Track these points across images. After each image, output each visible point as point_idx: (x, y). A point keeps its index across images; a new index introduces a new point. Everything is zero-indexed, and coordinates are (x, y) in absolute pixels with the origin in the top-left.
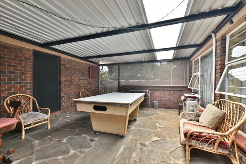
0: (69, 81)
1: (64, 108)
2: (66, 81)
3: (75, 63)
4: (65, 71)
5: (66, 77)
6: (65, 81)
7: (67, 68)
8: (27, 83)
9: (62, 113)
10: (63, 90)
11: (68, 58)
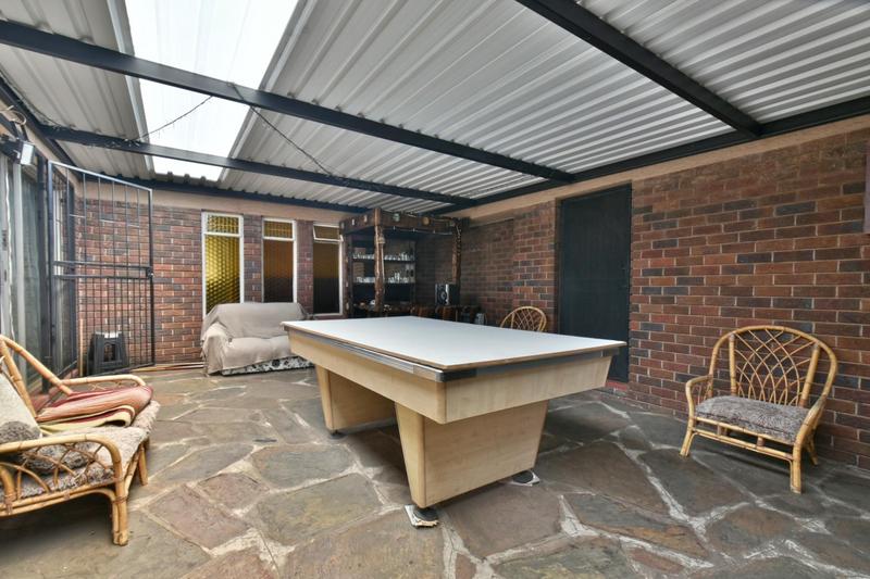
0: (670, 272)
1: (643, 380)
2: (657, 272)
3: (715, 177)
4: (652, 230)
5: (656, 255)
6: (647, 272)
7: (660, 216)
8: (546, 283)
9: (631, 395)
10: (637, 308)
11: (667, 172)
